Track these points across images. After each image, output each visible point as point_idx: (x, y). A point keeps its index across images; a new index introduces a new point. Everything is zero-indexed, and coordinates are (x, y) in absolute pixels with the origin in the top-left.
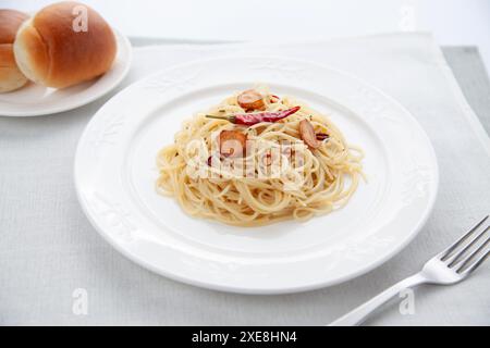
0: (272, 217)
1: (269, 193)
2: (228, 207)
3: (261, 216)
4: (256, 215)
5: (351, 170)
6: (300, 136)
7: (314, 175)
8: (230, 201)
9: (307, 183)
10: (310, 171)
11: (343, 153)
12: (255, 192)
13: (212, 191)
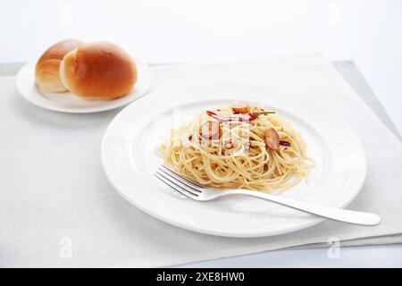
4: (209, 182)
5: (299, 171)
6: (264, 138)
7: (266, 167)
8: (197, 168)
9: (256, 170)
10: (262, 163)
11: (295, 159)
12: (215, 166)
13: (187, 158)
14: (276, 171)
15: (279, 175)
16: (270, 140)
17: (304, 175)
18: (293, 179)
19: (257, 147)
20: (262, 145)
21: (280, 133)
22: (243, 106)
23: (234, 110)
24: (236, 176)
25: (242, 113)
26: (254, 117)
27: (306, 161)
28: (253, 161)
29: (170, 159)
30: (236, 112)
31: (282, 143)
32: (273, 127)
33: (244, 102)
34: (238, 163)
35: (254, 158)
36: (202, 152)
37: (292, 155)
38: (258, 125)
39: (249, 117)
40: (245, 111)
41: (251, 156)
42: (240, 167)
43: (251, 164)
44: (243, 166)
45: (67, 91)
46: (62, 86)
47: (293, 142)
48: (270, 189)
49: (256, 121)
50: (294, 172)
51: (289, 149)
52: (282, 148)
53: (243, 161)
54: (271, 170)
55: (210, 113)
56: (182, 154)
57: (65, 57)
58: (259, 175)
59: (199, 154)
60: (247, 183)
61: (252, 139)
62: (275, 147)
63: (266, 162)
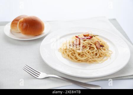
0: (82, 61)
1: (83, 55)
2: (72, 57)
3: (79, 60)
4: (78, 60)
5: (107, 55)
6: (95, 44)
7: (96, 54)
8: (73, 55)
9: (93, 55)
10: (95, 53)
11: (106, 51)
12: (79, 54)
13: (69, 52)
14: (100, 55)
15: (101, 57)
16: (97, 45)
17: (109, 56)
18: (105, 58)
19: (93, 47)
20: (94, 46)
21: (100, 43)
22: (87, 34)
23: (84, 35)
24: (87, 57)
25: (87, 36)
26: (91, 37)
27: (109, 52)
28: (92, 52)
29: (63, 53)
30: (85, 36)
31: (101, 46)
32: (98, 40)
33: (87, 33)
34: (87, 53)
35: (92, 51)
36: (75, 50)
37: (104, 50)
38: (93, 40)
39: (90, 37)
40: (88, 36)
41: (91, 50)
42: (88, 54)
43: (91, 53)
44: (89, 54)
45: (20, 33)
46: (18, 31)
47: (105, 45)
48: (98, 61)
49: (92, 39)
50: (106, 55)
51: (104, 48)
52: (101, 48)
53: (89, 52)
54: (98, 55)
55: (77, 37)
56: (67, 51)
57: (19, 21)
58: (94, 57)
59: (74, 51)
60: (91, 60)
61: (91, 45)
62: (99, 47)
63: (96, 52)
